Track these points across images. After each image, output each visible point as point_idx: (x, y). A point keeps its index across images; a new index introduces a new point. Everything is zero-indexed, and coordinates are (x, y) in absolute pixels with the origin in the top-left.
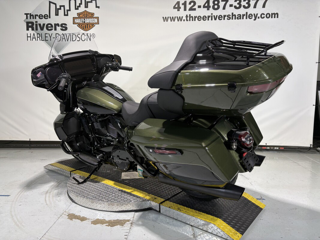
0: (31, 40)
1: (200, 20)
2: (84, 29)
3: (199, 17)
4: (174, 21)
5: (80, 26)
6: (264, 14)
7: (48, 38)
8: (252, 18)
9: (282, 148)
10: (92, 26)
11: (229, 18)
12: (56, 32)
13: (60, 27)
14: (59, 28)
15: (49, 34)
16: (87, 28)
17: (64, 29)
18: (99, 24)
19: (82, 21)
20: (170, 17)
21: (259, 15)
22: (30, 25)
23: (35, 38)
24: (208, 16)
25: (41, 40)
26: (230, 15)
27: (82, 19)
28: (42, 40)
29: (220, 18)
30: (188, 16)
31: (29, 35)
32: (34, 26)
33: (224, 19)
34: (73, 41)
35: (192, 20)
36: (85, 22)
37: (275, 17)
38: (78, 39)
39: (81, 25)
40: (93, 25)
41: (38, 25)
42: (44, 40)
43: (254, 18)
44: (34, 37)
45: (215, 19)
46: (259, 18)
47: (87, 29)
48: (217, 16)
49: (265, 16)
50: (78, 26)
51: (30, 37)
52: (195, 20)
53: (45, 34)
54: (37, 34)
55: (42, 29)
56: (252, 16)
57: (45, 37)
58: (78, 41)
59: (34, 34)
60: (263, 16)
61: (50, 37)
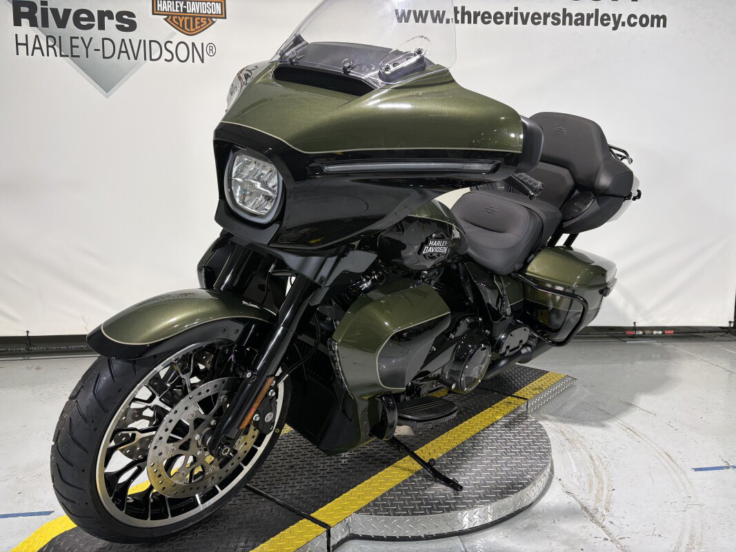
0: (28, 54)
1: (489, 22)
2: (183, 28)
3: (486, 15)
4: (424, 21)
5: (171, 20)
6: (635, 17)
7: (80, 51)
8: (608, 24)
9: (669, 332)
10: (208, 22)
11: (556, 22)
12: (103, 34)
13: (115, 22)
14: (111, 24)
15: (82, 38)
16: (194, 27)
17: (127, 26)
18: (225, 18)
19: (179, 9)
20: (415, 12)
21: (624, 19)
22: (25, 9)
23: (40, 48)
24: (507, 13)
25: (58, 54)
26: (559, 15)
27: (177, 2)
28: (61, 55)
29: (536, 21)
30: (459, 9)
31: (22, 40)
32: (38, 15)
33: (545, 23)
34: (151, 59)
35: (469, 22)
36: (188, 11)
37: (658, 25)
38: (166, 55)
39: (174, 18)
40: (208, 20)
41: (49, 11)
42: (67, 56)
43: (612, 24)
44: (37, 45)
45: (524, 22)
46: (623, 24)
47: (192, 30)
48: (528, 14)
49: (637, 21)
50: (168, 20)
51: (26, 44)
52: (475, 22)
53: (72, 38)
54: (47, 37)
55: (61, 23)
56: (609, 19)
57: (72, 46)
58: (166, 60)
59: (37, 36)
60: (633, 20)
61: (87, 48)
